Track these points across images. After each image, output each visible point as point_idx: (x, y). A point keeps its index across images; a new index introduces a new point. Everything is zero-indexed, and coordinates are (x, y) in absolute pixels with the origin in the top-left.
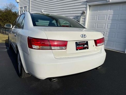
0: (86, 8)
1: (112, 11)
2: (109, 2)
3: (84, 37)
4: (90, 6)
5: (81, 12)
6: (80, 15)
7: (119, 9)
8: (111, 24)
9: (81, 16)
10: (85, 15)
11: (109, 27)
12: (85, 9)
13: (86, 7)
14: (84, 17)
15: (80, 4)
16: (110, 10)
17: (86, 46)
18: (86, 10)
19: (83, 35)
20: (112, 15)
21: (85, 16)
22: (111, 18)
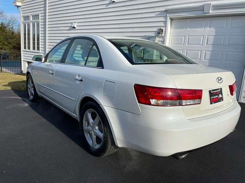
0: (165, 22)
1: (213, 29)
2: (208, 13)
3: (220, 82)
4: (171, 19)
5: (155, 29)
6: (153, 34)
7: (225, 26)
8: (211, 51)
9: (155, 37)
10: (163, 35)
11: (208, 57)
12: (162, 24)
13: (165, 20)
14: (161, 39)
15: (153, 15)
16: (209, 27)
17: (220, 96)
18: (165, 27)
19: (220, 78)
20: (213, 37)
21: (164, 38)
22: (211, 42)
